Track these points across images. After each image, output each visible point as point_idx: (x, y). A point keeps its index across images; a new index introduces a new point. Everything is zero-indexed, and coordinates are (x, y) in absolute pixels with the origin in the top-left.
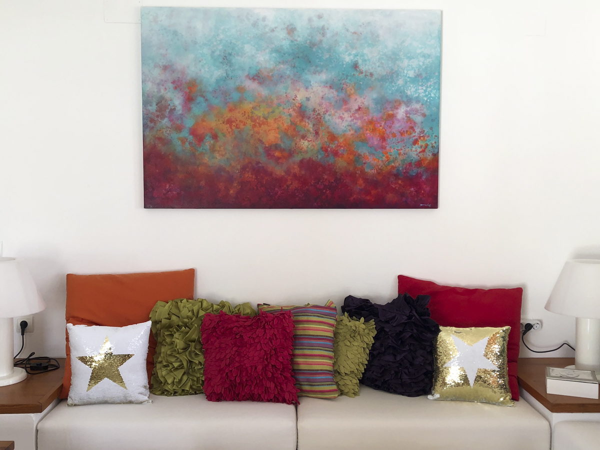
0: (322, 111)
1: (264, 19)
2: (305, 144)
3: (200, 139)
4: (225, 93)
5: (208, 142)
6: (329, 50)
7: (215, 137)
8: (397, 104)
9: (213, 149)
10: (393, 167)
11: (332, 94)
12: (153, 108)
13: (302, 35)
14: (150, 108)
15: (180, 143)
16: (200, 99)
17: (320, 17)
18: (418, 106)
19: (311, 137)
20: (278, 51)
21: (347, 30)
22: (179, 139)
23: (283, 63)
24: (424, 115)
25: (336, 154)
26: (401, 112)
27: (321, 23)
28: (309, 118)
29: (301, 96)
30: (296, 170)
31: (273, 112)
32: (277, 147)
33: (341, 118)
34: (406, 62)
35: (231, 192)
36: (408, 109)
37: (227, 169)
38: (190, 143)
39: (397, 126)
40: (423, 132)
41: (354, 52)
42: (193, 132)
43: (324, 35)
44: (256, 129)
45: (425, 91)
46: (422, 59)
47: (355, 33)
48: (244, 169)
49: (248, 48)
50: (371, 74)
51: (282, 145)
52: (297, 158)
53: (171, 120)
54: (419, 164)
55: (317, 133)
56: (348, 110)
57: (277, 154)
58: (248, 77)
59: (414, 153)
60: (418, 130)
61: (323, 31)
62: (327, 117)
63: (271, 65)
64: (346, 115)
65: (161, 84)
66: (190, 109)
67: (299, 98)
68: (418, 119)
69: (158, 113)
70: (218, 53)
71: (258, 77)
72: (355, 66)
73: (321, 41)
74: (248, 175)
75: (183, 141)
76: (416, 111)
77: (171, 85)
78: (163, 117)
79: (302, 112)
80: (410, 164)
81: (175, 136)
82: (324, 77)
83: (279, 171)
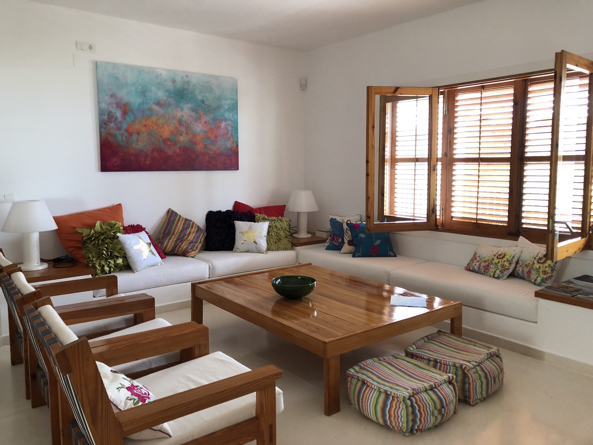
0: (189, 122)
1: (161, 75)
2: (182, 138)
3: (131, 134)
4: (143, 111)
5: (135, 136)
6: (191, 93)
7: (138, 133)
8: (221, 121)
9: (137, 140)
10: (220, 151)
11: (194, 114)
12: (105, 117)
13: (179, 84)
14: (104, 117)
15: (120, 136)
16: (130, 114)
17: (187, 76)
18: (230, 122)
19: (184, 135)
20: (168, 91)
21: (199, 84)
22: (120, 134)
23: (171, 97)
24: (232, 127)
25: (196, 144)
26: (223, 125)
27: (187, 79)
28: (183, 126)
29: (179, 114)
30: (178, 151)
31: (167, 122)
32: (169, 139)
33: (198, 126)
34: (224, 102)
35: (147, 162)
36: (226, 123)
37: (145, 150)
38: (126, 137)
39: (221, 132)
40: (232, 135)
41: (202, 95)
42: (127, 131)
43: (189, 85)
44: (158, 130)
45: (232, 115)
46: (230, 101)
47: (202, 86)
48: (153, 151)
49: (153, 88)
50: (210, 106)
51: (171, 139)
52: (178, 146)
53: (115, 124)
54: (231, 149)
55: (187, 133)
56: (200, 123)
57: (169, 143)
58: (154, 103)
59: (229, 144)
60: (230, 134)
61: (188, 83)
62: (191, 125)
63: (165, 98)
64: (200, 125)
65: (110, 104)
66: (125, 119)
67: (178, 115)
68: (230, 128)
69: (108, 120)
70: (139, 90)
71: (158, 104)
72: (203, 102)
73: (188, 88)
74: (155, 154)
75: (122, 135)
76: (229, 125)
77: (115, 105)
78: (111, 122)
79: (180, 122)
80: (227, 150)
81: (117, 133)
82: (189, 105)
83: (170, 152)
